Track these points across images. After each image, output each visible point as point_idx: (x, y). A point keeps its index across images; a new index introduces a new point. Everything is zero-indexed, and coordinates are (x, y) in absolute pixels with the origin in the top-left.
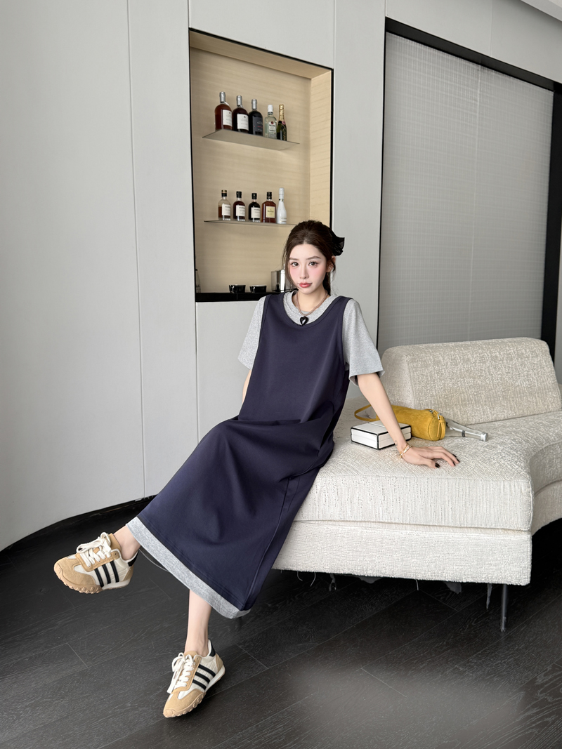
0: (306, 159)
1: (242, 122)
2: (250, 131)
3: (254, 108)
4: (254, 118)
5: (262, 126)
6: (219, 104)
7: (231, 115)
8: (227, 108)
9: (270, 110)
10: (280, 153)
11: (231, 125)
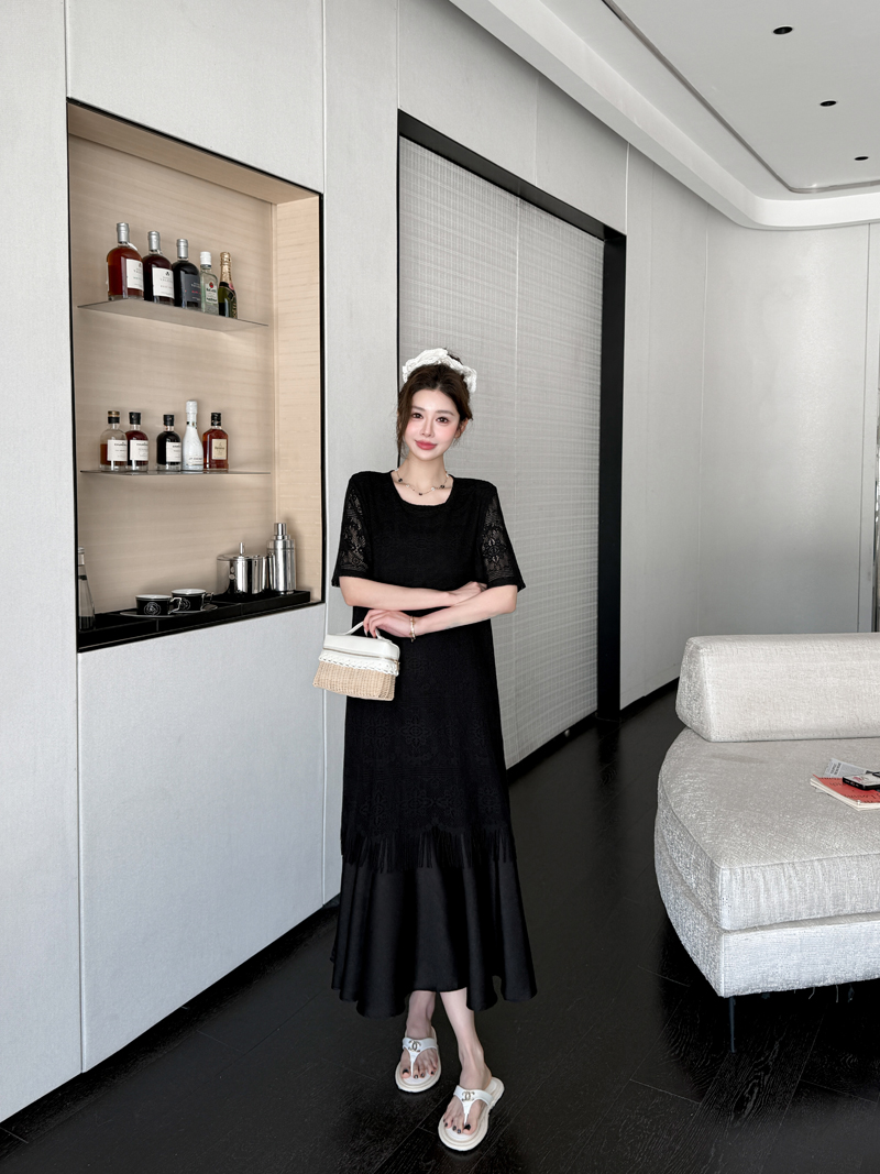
0: (267, 346)
1: (162, 282)
2: (177, 301)
3: (183, 255)
4: (182, 273)
5: (198, 290)
6: (116, 246)
7: (141, 269)
8: (134, 255)
9: (206, 259)
10: (223, 335)
11: (142, 289)
